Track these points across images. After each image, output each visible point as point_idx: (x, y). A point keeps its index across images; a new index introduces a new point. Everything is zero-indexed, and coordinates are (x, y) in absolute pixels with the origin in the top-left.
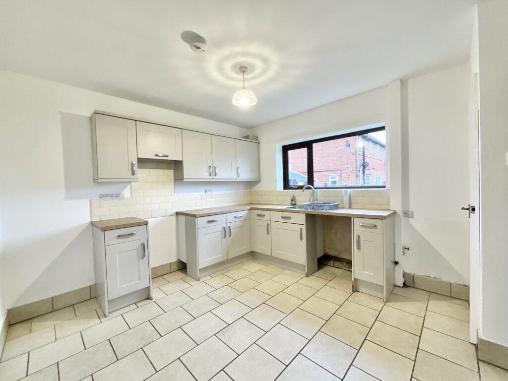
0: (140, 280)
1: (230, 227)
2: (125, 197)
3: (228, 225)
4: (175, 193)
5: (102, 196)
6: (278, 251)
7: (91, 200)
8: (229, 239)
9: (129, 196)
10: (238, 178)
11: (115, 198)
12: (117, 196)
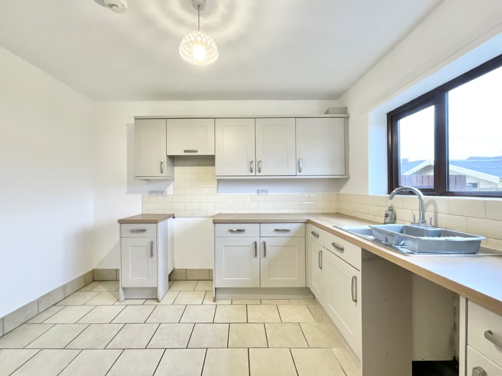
0: (148, 277)
1: (265, 243)
2: (168, 194)
3: (263, 240)
4: (217, 192)
5: (151, 192)
6: (329, 304)
7: (143, 196)
8: (263, 259)
9: (172, 193)
10: (298, 174)
11: (160, 194)
12: (162, 192)
